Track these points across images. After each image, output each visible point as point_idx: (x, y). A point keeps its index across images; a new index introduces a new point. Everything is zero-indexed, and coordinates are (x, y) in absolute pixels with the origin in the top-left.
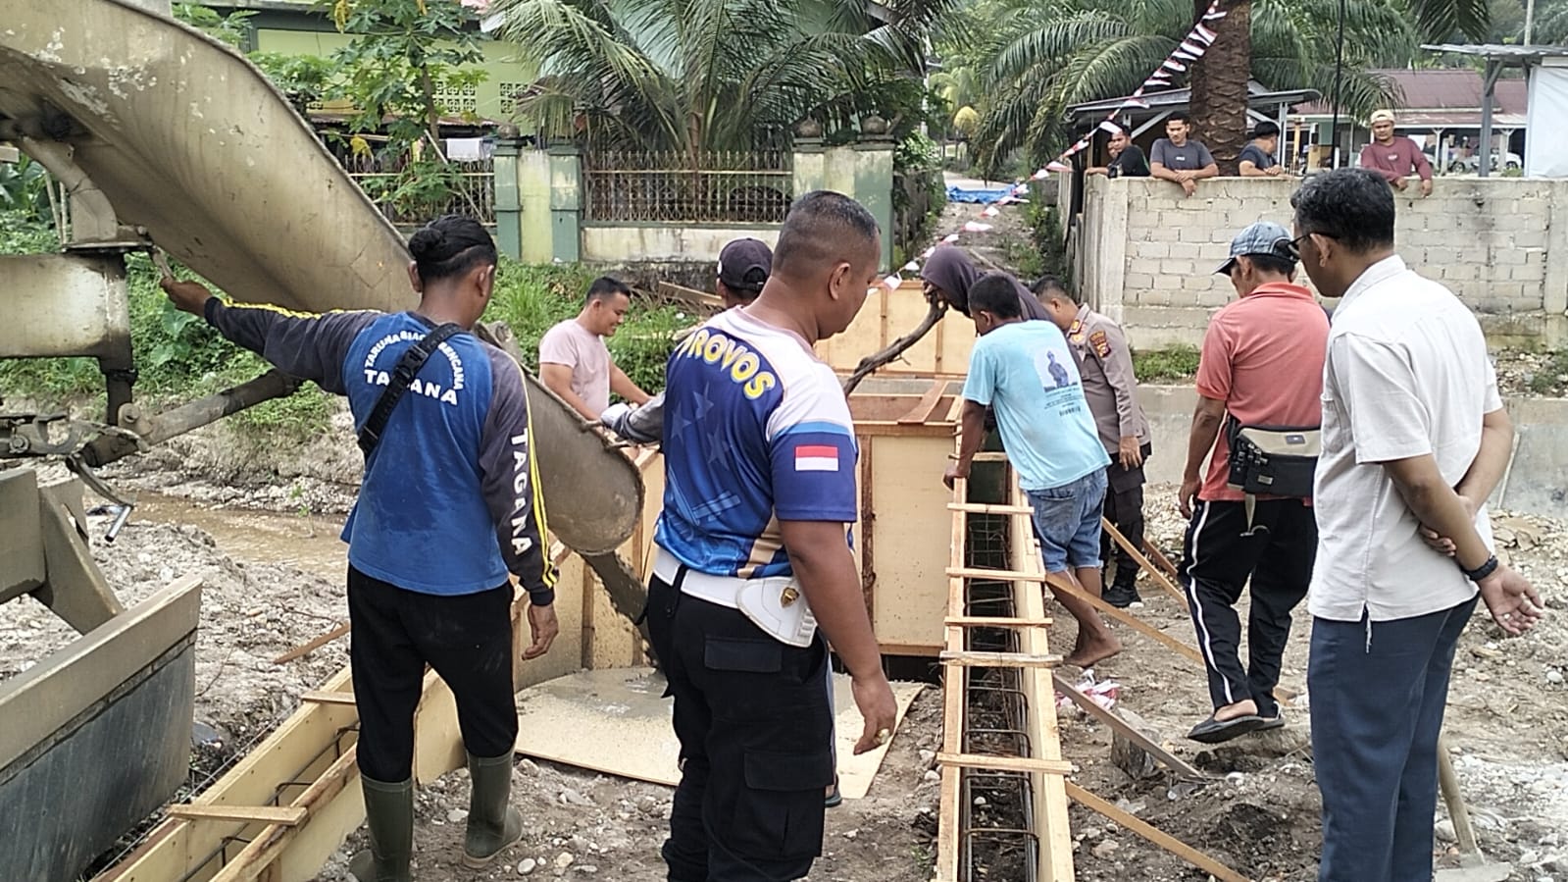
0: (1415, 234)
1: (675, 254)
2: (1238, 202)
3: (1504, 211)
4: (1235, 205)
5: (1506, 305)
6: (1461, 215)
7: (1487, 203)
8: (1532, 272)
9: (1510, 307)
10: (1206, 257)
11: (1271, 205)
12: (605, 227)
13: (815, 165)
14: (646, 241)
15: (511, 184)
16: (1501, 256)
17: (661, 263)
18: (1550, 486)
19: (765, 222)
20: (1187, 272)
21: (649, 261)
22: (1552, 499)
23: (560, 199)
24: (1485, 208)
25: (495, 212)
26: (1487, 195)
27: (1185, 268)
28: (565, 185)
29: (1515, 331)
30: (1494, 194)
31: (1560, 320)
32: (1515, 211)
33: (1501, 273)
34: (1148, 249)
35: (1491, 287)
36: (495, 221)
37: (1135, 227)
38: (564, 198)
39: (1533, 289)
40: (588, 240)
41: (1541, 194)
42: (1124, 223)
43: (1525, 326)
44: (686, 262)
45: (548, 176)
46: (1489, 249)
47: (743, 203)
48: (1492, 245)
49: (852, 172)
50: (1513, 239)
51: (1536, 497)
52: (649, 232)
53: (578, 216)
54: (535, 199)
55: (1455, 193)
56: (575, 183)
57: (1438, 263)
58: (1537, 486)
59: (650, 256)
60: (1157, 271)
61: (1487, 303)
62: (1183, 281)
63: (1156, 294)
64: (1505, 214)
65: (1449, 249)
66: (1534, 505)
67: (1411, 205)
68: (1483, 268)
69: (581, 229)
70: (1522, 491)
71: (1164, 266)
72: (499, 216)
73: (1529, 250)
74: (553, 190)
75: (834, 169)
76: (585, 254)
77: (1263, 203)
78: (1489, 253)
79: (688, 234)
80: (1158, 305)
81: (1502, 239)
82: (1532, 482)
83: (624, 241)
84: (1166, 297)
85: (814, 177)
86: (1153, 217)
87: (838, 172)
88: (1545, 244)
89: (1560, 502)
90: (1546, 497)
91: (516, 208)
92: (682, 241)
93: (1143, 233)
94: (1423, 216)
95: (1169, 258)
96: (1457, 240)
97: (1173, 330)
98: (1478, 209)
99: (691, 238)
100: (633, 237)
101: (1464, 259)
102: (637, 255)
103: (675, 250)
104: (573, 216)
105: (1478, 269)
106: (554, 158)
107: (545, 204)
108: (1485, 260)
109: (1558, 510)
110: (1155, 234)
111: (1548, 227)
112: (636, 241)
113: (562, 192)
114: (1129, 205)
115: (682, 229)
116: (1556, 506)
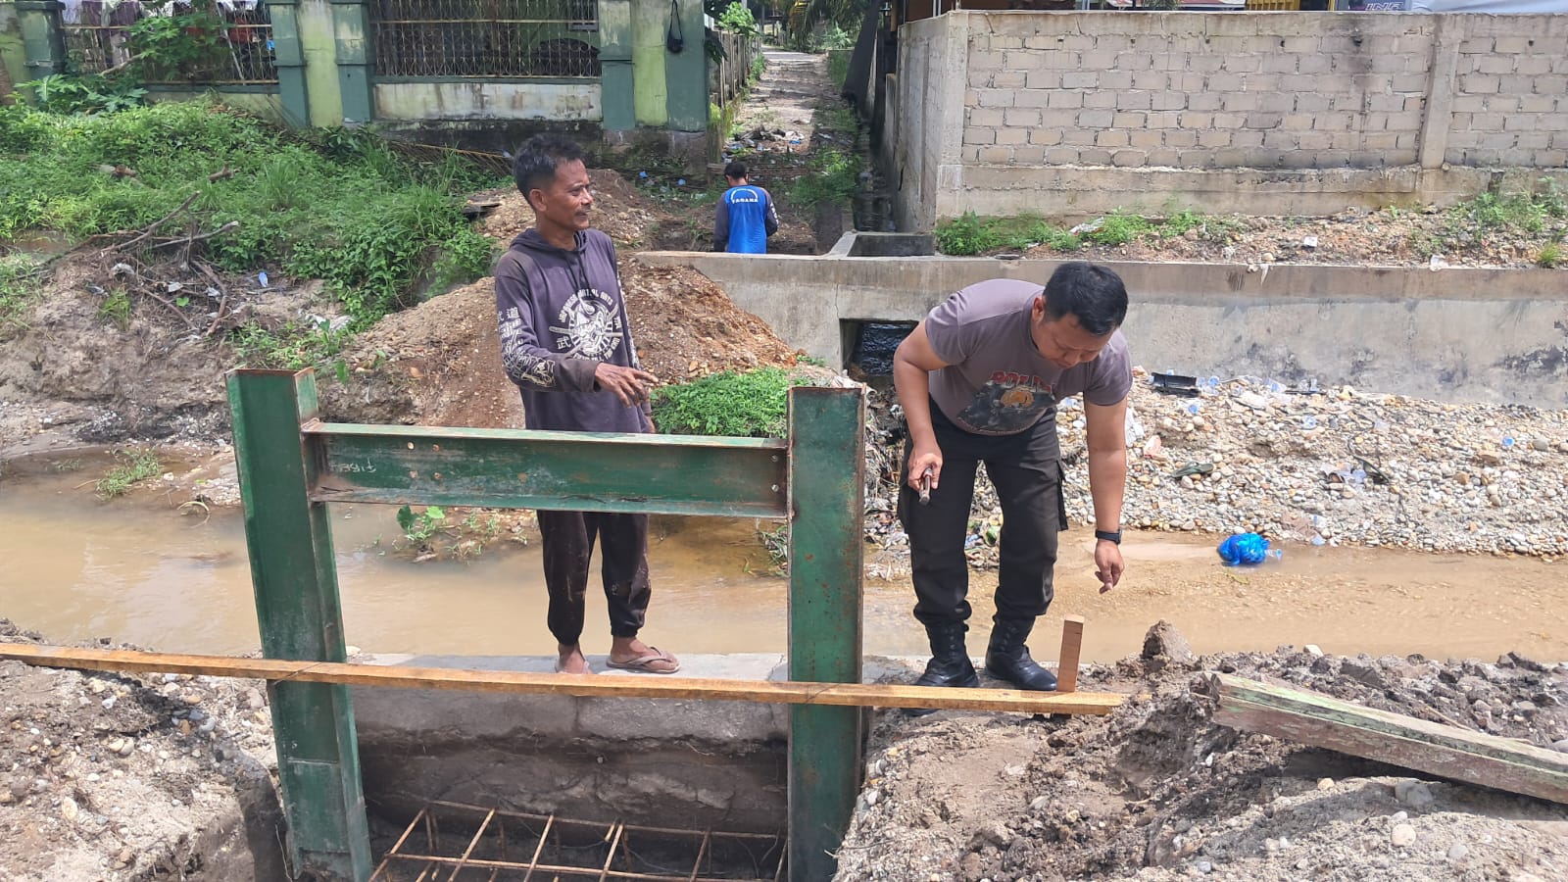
0: (1285, 77)
1: (475, 111)
2: (1091, 41)
3: (1384, 49)
4: (1088, 44)
5: (1378, 158)
6: (1337, 56)
7: (1365, 41)
8: (1407, 121)
9: (1382, 160)
10: (1055, 106)
11: (1129, 44)
12: (399, 83)
13: (620, 12)
14: (444, 97)
15: (290, 35)
16: (1376, 103)
17: (461, 121)
18: (1437, 366)
19: (571, 76)
20: (1034, 124)
21: (448, 120)
22: (1440, 382)
23: (346, 53)
24: (1363, 48)
25: (276, 68)
26: (1366, 30)
27: (1031, 119)
28: (350, 37)
29: (1388, 189)
30: (1375, 30)
31: (1437, 175)
32: (1395, 50)
33: (1376, 121)
34: (990, 97)
35: (1363, 138)
36: (277, 78)
37: (975, 70)
38: (351, 52)
39: (1407, 141)
40: (381, 98)
41: (1425, 30)
42: (964, 65)
43: (1399, 183)
44: (488, 120)
45: (332, 27)
46: (1364, 94)
47: (546, 55)
48: (1368, 91)
49: (661, 21)
50: (1391, 83)
51: (1422, 379)
52: (446, 88)
53: (367, 71)
54: (319, 54)
55: (1331, 30)
56: (361, 35)
57: (1308, 111)
58: (1423, 366)
59: (449, 113)
60: (999, 123)
61: (1359, 156)
62: (1029, 134)
63: (997, 151)
64: (1386, 54)
65: (1321, 95)
66: (1420, 387)
67: (1282, 43)
68: (1357, 117)
69: (371, 85)
70: (1407, 372)
71: (1008, 116)
72: (280, 73)
73: (1407, 95)
74: (338, 43)
75: (642, 17)
76: (378, 112)
77: (1120, 42)
78: (1364, 99)
79: (488, 89)
80: (1001, 163)
81: (1379, 83)
82: (1418, 362)
83: (419, 98)
84: (1011, 153)
85: (620, 26)
86: (994, 60)
87: (646, 20)
88: (1425, 89)
89: (1449, 385)
90: (1433, 379)
91: (298, 62)
92: (482, 96)
93: (984, 77)
94: (1295, 58)
95: (1013, 107)
96: (1331, 85)
97: (1017, 193)
98: (1355, 48)
99: (492, 93)
100: (428, 93)
101: (1337, 107)
102: (434, 110)
103: (474, 107)
104: (362, 71)
105: (1351, 117)
106: (337, 7)
107: (331, 56)
108: (1359, 108)
109: (1447, 393)
110: (999, 78)
111: (1429, 69)
112: (432, 98)
113: (348, 44)
114: (970, 42)
115: (481, 84)
116: (1444, 388)
